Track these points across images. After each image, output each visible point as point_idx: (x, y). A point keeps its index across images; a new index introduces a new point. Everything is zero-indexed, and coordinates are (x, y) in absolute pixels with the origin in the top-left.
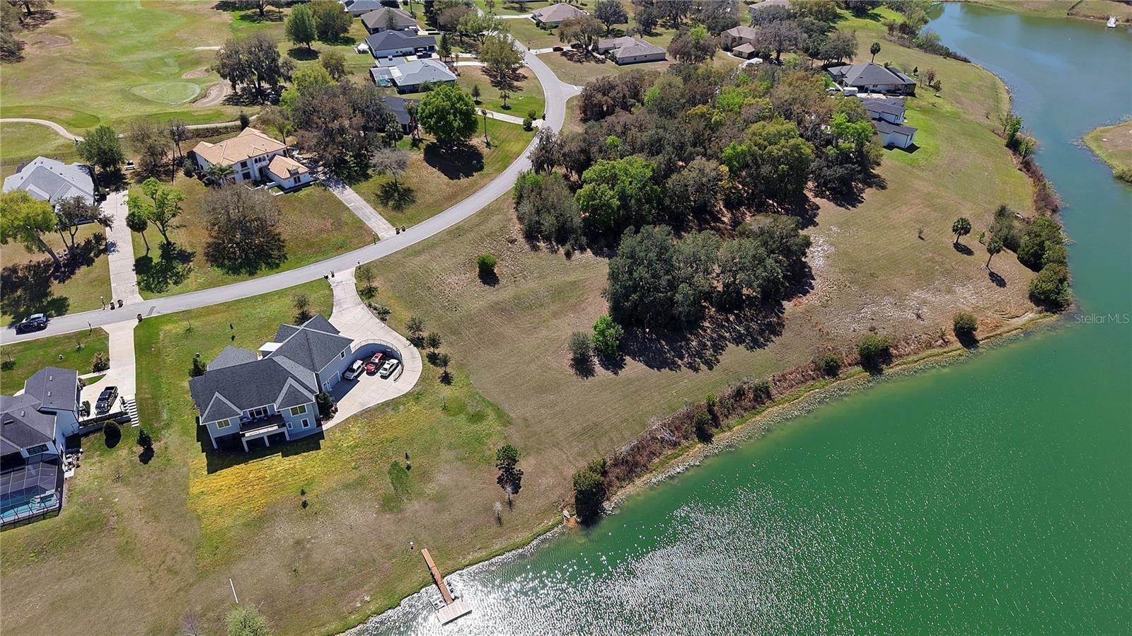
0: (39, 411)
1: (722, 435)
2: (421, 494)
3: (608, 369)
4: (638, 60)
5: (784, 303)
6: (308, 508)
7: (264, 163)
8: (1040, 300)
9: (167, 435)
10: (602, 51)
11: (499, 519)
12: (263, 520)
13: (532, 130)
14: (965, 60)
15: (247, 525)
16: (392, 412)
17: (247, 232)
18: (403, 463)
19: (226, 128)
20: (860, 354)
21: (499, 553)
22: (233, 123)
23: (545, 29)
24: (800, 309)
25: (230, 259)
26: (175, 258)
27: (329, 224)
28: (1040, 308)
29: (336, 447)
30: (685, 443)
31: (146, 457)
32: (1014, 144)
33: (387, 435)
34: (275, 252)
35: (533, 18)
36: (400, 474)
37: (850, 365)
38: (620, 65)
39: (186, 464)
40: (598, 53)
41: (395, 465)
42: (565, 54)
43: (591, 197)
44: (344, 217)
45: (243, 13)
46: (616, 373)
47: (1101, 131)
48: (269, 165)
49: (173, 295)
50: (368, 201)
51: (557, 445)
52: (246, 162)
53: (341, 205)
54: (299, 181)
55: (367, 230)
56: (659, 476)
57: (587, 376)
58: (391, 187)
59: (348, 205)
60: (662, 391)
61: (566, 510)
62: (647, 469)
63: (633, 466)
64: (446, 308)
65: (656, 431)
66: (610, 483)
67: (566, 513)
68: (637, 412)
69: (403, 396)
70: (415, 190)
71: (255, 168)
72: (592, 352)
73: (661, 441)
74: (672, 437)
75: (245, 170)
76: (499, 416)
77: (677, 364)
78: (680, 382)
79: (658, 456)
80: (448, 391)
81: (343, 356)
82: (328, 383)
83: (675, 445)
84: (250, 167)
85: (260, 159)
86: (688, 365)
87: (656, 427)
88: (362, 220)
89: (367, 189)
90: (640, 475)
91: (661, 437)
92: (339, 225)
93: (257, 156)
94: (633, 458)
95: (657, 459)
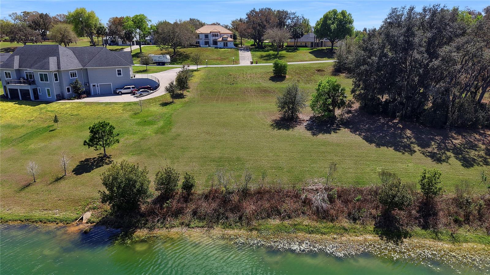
16: (102, 106)
41: (50, 127)
52: (208, 35)
53: (237, 55)
54: (227, 46)
55: (236, 62)
56: (255, 239)
57: (280, 129)
58: (274, 55)
59: (240, 55)
60: (362, 162)
61: (91, 212)
62: (248, 224)
63: (232, 211)
64: (226, 83)
65: (308, 191)
66: (179, 213)
67: (87, 216)
68: (303, 167)
69: (124, 102)
70: (287, 57)
71: (211, 39)
72: (308, 118)
73: (303, 202)
74: (324, 205)
75: (207, 39)
76: (162, 128)
77: (410, 148)
78: (399, 163)
79: (284, 218)
80: (156, 109)
81: (119, 74)
82: (98, 86)
83: (324, 218)
84: (209, 39)
85: (215, 34)
86: (427, 154)
87: (314, 188)
88: (239, 60)
89: (259, 54)
90: (231, 225)
91: (306, 198)
92: (225, 59)
93: (214, 32)
94: (239, 201)
95: (277, 222)
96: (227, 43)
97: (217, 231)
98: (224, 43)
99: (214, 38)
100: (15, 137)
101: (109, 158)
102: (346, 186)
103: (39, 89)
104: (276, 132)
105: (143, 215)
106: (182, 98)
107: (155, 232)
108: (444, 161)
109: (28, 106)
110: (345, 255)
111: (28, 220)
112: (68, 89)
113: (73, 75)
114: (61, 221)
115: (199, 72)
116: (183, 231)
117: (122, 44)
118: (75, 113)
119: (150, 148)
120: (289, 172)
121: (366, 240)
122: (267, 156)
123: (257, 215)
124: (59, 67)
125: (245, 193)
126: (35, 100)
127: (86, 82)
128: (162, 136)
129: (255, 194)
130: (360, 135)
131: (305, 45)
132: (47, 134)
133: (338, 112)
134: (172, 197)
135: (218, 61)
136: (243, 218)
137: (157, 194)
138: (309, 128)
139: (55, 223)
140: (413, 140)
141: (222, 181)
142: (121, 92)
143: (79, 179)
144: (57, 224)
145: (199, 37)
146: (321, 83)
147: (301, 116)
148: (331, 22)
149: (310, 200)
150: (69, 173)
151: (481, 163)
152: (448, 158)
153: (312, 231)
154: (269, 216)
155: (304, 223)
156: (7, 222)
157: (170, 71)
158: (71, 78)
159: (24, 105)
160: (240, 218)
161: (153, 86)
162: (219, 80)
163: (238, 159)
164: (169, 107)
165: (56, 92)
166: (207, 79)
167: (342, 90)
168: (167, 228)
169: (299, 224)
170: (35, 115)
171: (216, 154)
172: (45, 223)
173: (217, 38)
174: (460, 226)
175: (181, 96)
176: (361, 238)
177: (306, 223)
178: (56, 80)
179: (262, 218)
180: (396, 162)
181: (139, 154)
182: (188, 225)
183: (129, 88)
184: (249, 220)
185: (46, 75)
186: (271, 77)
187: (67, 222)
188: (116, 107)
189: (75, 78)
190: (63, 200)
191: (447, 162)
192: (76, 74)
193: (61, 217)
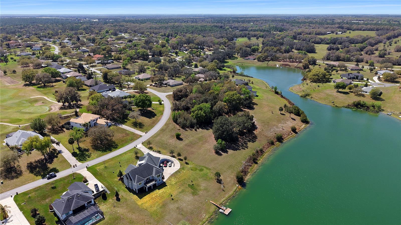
0: (84, 192)
1: (259, 162)
2: (200, 189)
3: (225, 153)
4: (176, 85)
5: (253, 132)
6: (174, 200)
7: (95, 122)
8: (304, 122)
9: (120, 193)
10: (164, 84)
11: (223, 190)
12: (164, 205)
13: (162, 104)
14: (252, 77)
15: (161, 208)
16: (179, 174)
17: (101, 141)
18: (191, 184)
19: (70, 115)
20: (277, 139)
21: (228, 197)
22: (72, 114)
23: (142, 81)
24: (258, 132)
25: (101, 148)
26: (84, 151)
27: (124, 135)
28: (305, 123)
29: (171, 184)
30: (253, 165)
31: (118, 199)
32: (277, 93)
33: (182, 179)
34: (114, 144)
35: (135, 78)
36: (192, 186)
37: (276, 142)
38: (172, 87)
39: (132, 199)
40: (163, 85)
41: (189, 185)
42: (154, 86)
43: (197, 114)
44: (127, 132)
45: (37, 86)
46: (227, 153)
47: (291, 88)
48: (96, 122)
49: (91, 160)
50: (131, 127)
51: (225, 171)
52: (90, 122)
59: (126, 129)
76: (207, 169)
88: (133, 132)
89: (128, 124)
93: (93, 119)
126: (158, 185)
138: (223, 152)
186: (177, 139)
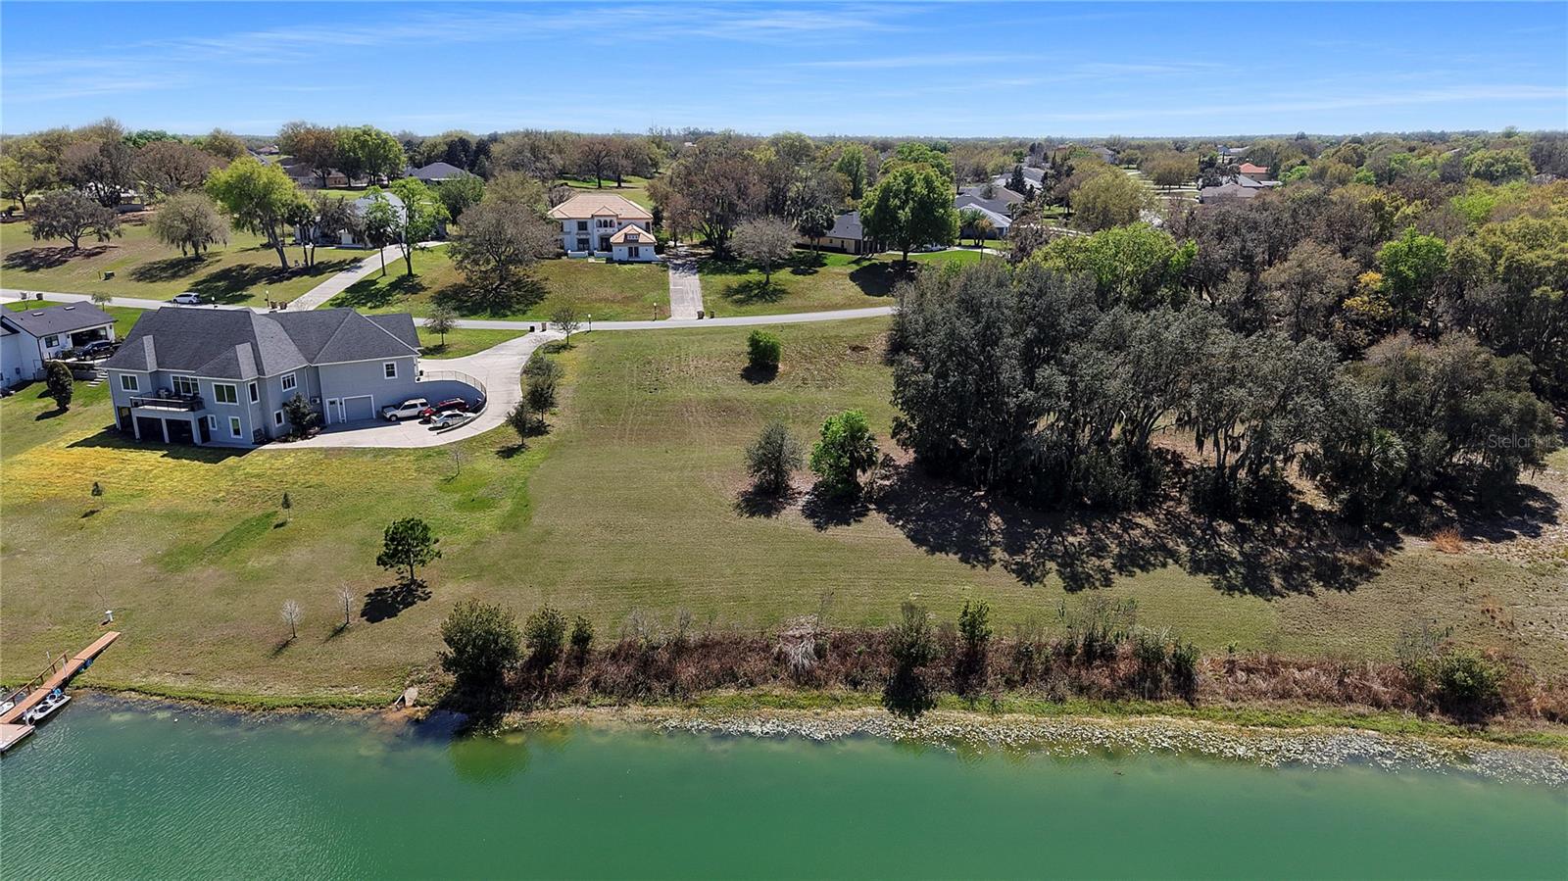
11: (285, 646)
16: (367, 459)
26: (403, 289)
44: (651, 295)
46: (821, 528)
48: (616, 234)
50: (706, 289)
52: (586, 223)
53: (664, 286)
54: (637, 255)
55: (662, 311)
56: (695, 721)
57: (752, 515)
58: (758, 284)
59: (671, 287)
60: (887, 583)
61: (417, 689)
62: (685, 698)
63: (657, 678)
64: (640, 387)
65: (786, 639)
66: (569, 685)
67: (411, 694)
68: (784, 596)
69: (414, 449)
70: (789, 293)
71: (595, 234)
72: (809, 487)
73: (775, 659)
74: (806, 662)
75: (583, 234)
76: (512, 515)
77: (986, 556)
78: (951, 583)
79: (742, 686)
80: (488, 464)
81: (391, 374)
82: (341, 404)
83: (806, 683)
84: (590, 232)
85: (606, 222)
86: (1013, 567)
87: (798, 634)
88: (669, 302)
89: (721, 281)
90: (655, 701)
91: (780, 652)
92: (633, 299)
93: (601, 216)
94: (670, 662)
95: (732, 692)
96: (637, 249)
97: (634, 711)
98: (630, 249)
99: (602, 230)
100: (205, 544)
101: (422, 586)
102: (849, 629)
103: (212, 418)
104: (746, 522)
105: (508, 689)
106: (542, 435)
107: (534, 714)
108: (1037, 579)
109: (196, 462)
110: (827, 736)
111: (309, 704)
112: (279, 415)
113: (288, 383)
114: (369, 705)
115: (573, 353)
116: (580, 712)
117: (351, 242)
118: (315, 480)
119: (495, 564)
120: (757, 605)
121: (864, 715)
122: (722, 576)
123: (698, 684)
124: (260, 370)
125: (680, 648)
126: (203, 442)
127: (314, 394)
128: (512, 535)
129: (696, 648)
130: (903, 527)
131: (840, 246)
132: (269, 533)
133: (863, 478)
134: (556, 658)
135: (617, 308)
136: (677, 689)
137: (529, 652)
138: (810, 512)
139: (360, 709)
140: (999, 538)
141: (641, 629)
142: (395, 416)
143: (377, 631)
144: (363, 709)
145: (562, 227)
146: (830, 424)
147: (794, 484)
148: (897, 202)
149: (787, 655)
150: (356, 620)
151: (1097, 584)
152: (1046, 573)
153: (784, 704)
154: (718, 685)
155: (774, 693)
156: (273, 709)
157: (503, 349)
158: (284, 391)
159: (186, 459)
160: (672, 689)
161: (471, 402)
162: (623, 377)
163: (668, 583)
164: (517, 460)
165: (252, 424)
166: (594, 376)
167: (869, 438)
168: (552, 709)
169: (765, 695)
170: (224, 484)
171: (626, 572)
172: (342, 708)
173: (609, 230)
174: (1012, 689)
175: (540, 430)
176: (857, 712)
177: (776, 692)
178: (254, 398)
179: (708, 688)
180: (947, 582)
181: (478, 577)
182: (585, 703)
183: (415, 406)
184: (686, 691)
185: (231, 389)
186: (746, 370)
187: (380, 706)
188: (401, 463)
189: (292, 388)
190: (361, 669)
191: (1041, 582)
192: (293, 379)
193: (367, 698)
